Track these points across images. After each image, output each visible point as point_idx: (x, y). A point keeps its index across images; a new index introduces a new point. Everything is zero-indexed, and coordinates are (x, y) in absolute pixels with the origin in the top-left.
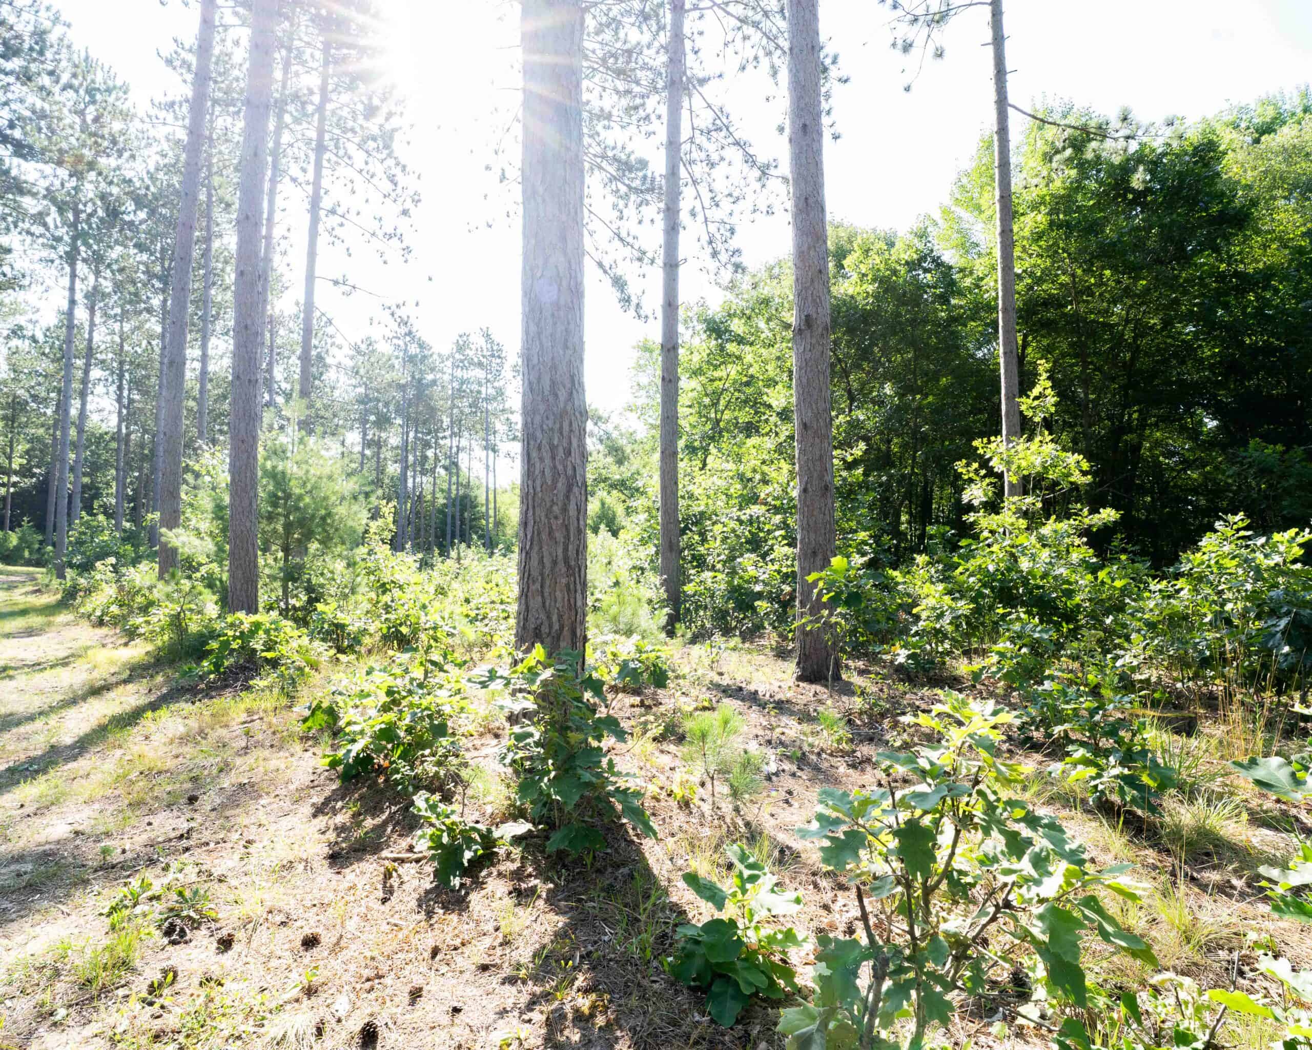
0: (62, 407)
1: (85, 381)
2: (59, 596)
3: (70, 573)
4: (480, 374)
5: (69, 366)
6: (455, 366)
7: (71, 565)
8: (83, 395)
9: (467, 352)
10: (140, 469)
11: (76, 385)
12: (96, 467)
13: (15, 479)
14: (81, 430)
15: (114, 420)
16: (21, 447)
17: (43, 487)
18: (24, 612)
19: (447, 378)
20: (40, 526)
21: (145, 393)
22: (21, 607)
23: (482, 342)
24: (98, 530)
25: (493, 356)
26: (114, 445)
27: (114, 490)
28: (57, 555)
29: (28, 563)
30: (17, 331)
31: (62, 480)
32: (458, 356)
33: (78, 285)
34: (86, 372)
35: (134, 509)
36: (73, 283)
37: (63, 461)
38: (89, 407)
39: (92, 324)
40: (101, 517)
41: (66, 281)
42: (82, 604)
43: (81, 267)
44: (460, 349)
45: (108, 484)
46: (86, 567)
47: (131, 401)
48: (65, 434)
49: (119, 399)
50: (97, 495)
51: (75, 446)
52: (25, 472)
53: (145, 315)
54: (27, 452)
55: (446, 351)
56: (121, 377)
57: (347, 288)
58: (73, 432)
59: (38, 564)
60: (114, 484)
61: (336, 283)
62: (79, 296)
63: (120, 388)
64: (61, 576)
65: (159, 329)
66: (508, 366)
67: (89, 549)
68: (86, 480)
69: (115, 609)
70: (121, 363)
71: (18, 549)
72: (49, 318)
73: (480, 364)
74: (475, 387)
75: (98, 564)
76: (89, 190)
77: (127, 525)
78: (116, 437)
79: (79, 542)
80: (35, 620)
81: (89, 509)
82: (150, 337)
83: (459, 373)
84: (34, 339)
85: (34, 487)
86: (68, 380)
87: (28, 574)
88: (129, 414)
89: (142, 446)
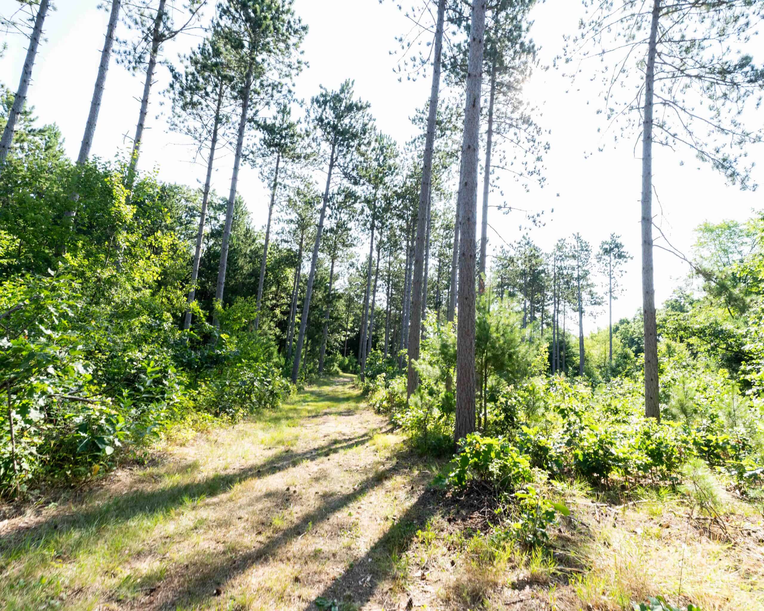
0: (366, 299)
1: (375, 286)
2: (361, 391)
3: (366, 380)
4: (573, 263)
5: (369, 280)
6: (556, 260)
7: (367, 376)
8: (374, 292)
9: (564, 250)
10: (394, 328)
11: (372, 288)
12: (378, 327)
13: (349, 333)
14: (373, 309)
15: (385, 305)
16: (351, 319)
17: (358, 336)
18: (348, 399)
19: (550, 267)
20: (356, 355)
21: (397, 290)
22: (347, 395)
23: (574, 242)
24: (377, 358)
25: (582, 250)
26: (385, 316)
27: (384, 338)
28: (362, 370)
29: (351, 372)
30: (352, 265)
31: (365, 333)
32: (558, 253)
33: (374, 241)
34: (376, 281)
35: (391, 347)
36: (372, 241)
37: (366, 323)
38: (376, 299)
39: (379, 260)
40: (379, 351)
41: (369, 240)
42: (371, 398)
43: (376, 232)
44: (559, 249)
45: (381, 335)
46: (373, 377)
47: (392, 294)
48: (367, 311)
49: (388, 294)
50: (377, 341)
51: (370, 317)
52: (352, 330)
53: (399, 251)
54: (353, 321)
55: (550, 252)
56: (389, 283)
57: (506, 210)
58: (370, 311)
59: (355, 373)
60: (384, 335)
61: (500, 208)
62: (374, 247)
63: (388, 288)
64: (363, 380)
65: (405, 258)
66: (592, 255)
67: (375, 368)
68: (374, 333)
69: (385, 404)
70: (389, 276)
71: (348, 365)
72: (363, 259)
73: (574, 257)
74: (570, 272)
75: (378, 376)
76: (380, 193)
77: (389, 355)
78: (386, 312)
79: (371, 364)
80: (352, 405)
81: (374, 347)
82: (401, 262)
83: (559, 264)
84: (357, 269)
85: (355, 337)
86: (369, 285)
87: (351, 378)
88: (391, 300)
89: (395, 316)
